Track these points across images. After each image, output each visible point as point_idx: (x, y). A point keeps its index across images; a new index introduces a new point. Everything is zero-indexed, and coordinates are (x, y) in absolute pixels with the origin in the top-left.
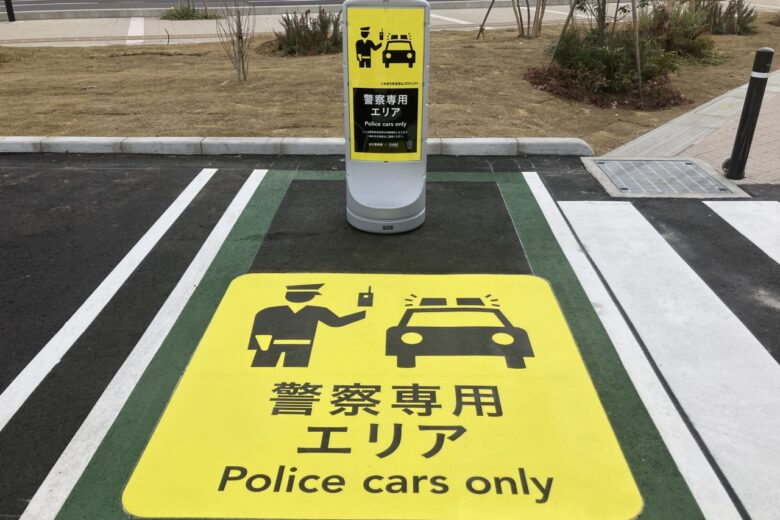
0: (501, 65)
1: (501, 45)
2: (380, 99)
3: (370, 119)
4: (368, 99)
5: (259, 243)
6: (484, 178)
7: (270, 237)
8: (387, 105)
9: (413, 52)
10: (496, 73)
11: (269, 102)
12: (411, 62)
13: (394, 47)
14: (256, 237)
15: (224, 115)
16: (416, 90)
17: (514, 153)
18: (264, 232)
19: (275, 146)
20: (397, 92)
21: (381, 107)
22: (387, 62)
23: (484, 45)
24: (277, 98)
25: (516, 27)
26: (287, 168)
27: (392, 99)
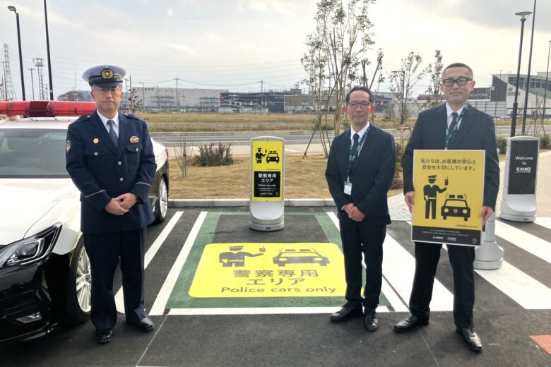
0: (316, 170)
1: (315, 161)
2: (265, 175)
3: (261, 183)
4: (260, 175)
5: (213, 235)
6: (309, 214)
7: (216, 233)
8: (268, 178)
9: (278, 157)
10: (313, 173)
11: (202, 186)
12: (278, 161)
13: (271, 155)
14: (210, 233)
15: (180, 191)
16: (280, 172)
17: (323, 205)
18: (214, 231)
19: (209, 202)
20: (272, 173)
21: (265, 178)
22: (268, 161)
23: (307, 161)
24: (204, 184)
25: (324, 153)
26: (217, 211)
27: (270, 175)
